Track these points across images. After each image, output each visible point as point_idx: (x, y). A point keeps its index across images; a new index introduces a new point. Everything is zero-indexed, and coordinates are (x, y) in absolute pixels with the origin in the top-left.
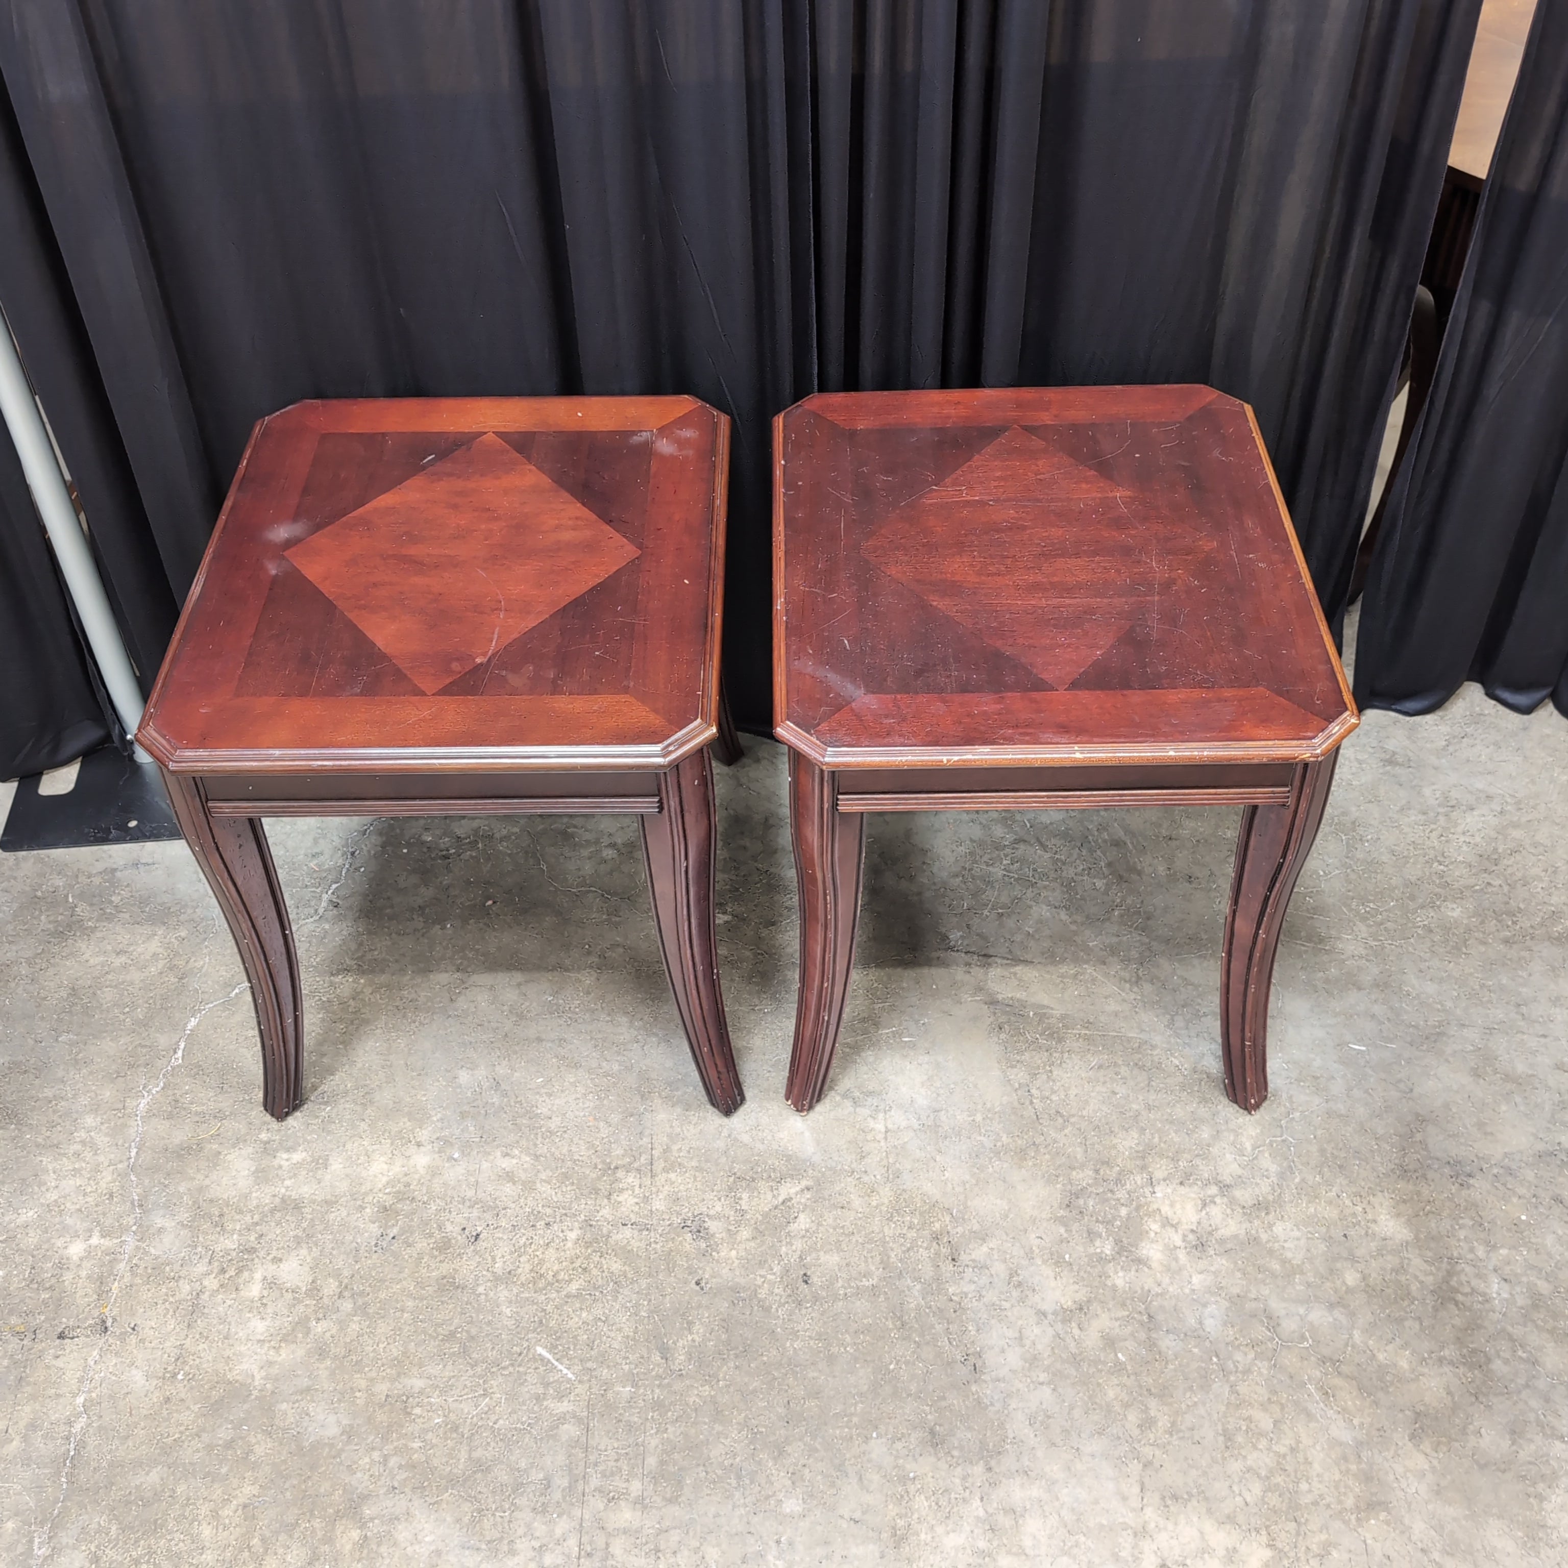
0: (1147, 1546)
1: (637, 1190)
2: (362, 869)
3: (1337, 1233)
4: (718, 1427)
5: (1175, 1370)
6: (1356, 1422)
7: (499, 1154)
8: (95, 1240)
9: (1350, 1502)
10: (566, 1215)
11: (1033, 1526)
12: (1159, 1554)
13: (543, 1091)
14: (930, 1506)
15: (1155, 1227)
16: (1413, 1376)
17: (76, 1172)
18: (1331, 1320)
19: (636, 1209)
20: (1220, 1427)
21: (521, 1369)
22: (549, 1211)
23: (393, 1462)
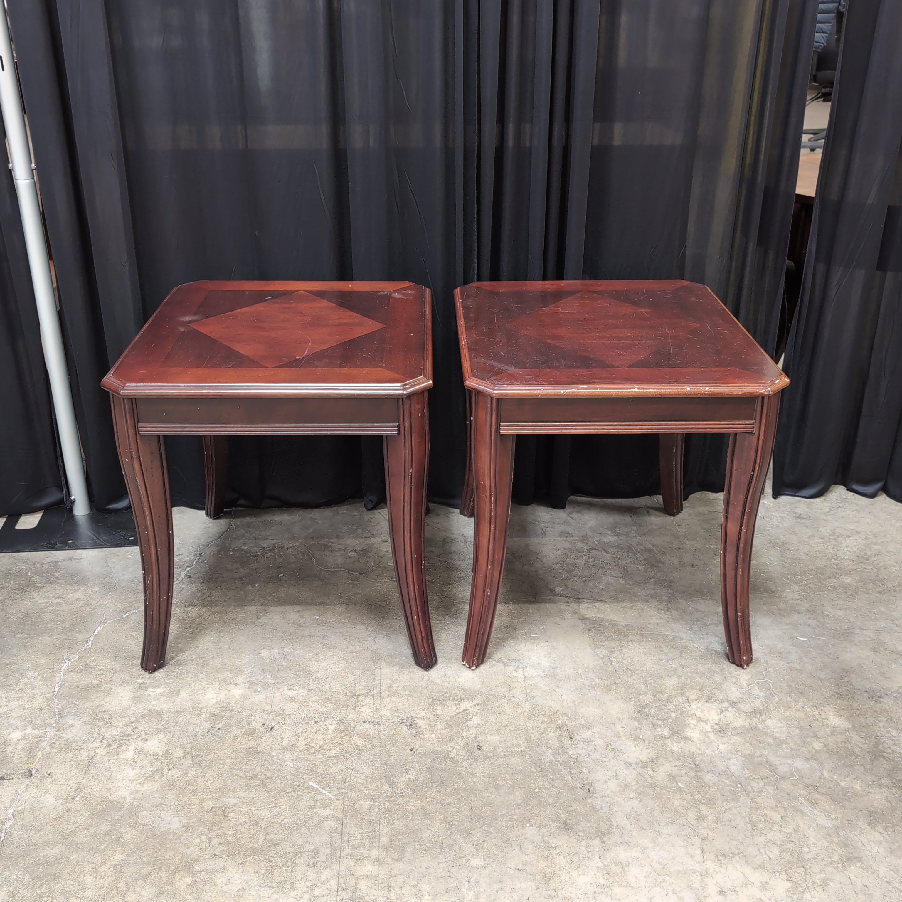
0: (709, 881)
1: (372, 706)
2: (206, 561)
3: (805, 725)
4: (427, 822)
5: (715, 791)
6: (833, 816)
7: (286, 688)
8: (29, 731)
9: (836, 857)
10: (328, 717)
11: (634, 871)
12: (718, 885)
13: (313, 659)
14: (567, 862)
15: (694, 722)
16: (864, 793)
17: (19, 698)
18: (808, 766)
19: (372, 714)
20: (747, 819)
21: (299, 793)
22: (317, 716)
23: (215, 841)
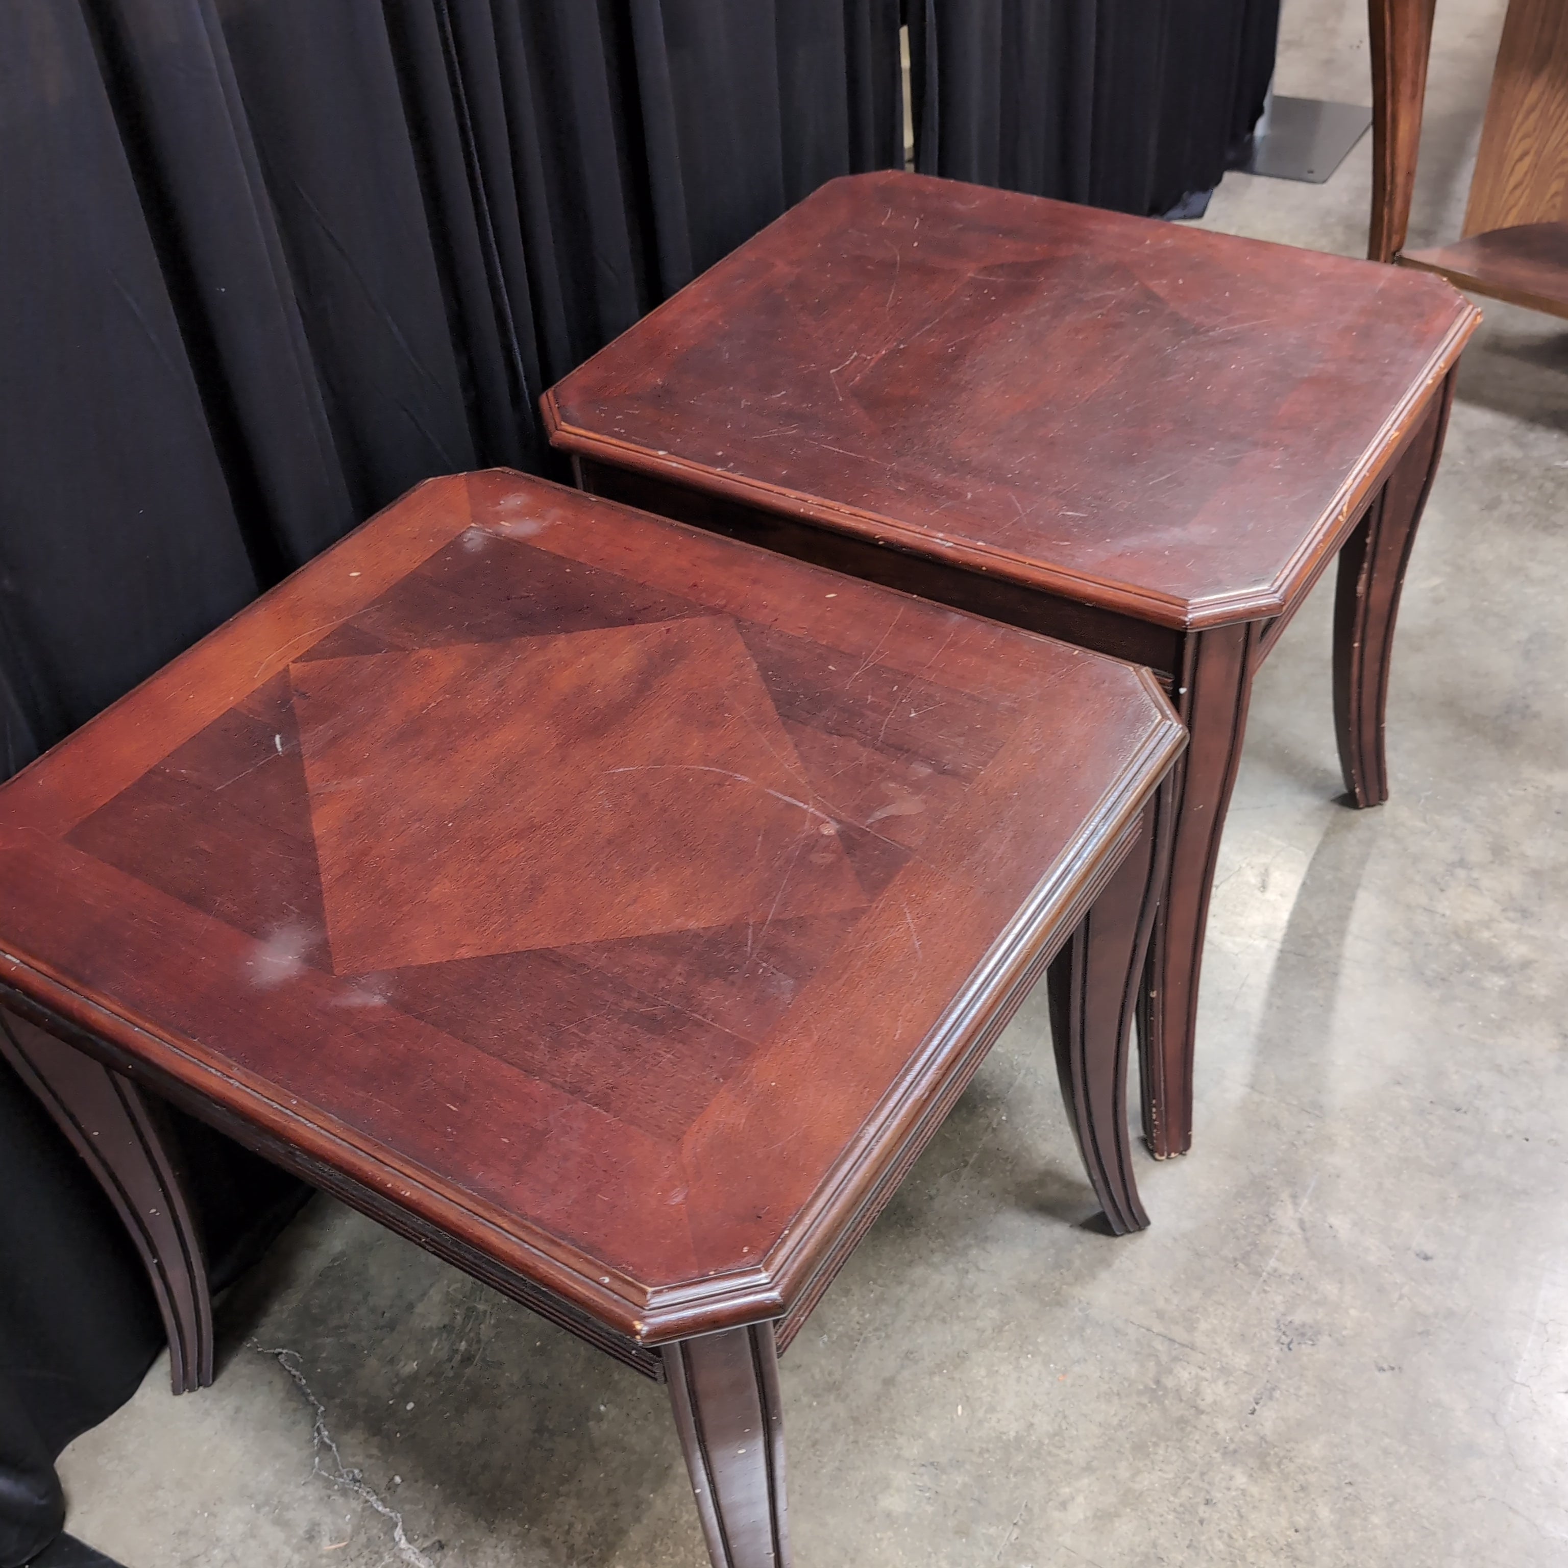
1: (1206, 1374)
2: (398, 1479)
3: (1553, 816)
7: (1056, 1514)
13: (980, 1414)
19: (1234, 1388)
22: (1185, 1492)
